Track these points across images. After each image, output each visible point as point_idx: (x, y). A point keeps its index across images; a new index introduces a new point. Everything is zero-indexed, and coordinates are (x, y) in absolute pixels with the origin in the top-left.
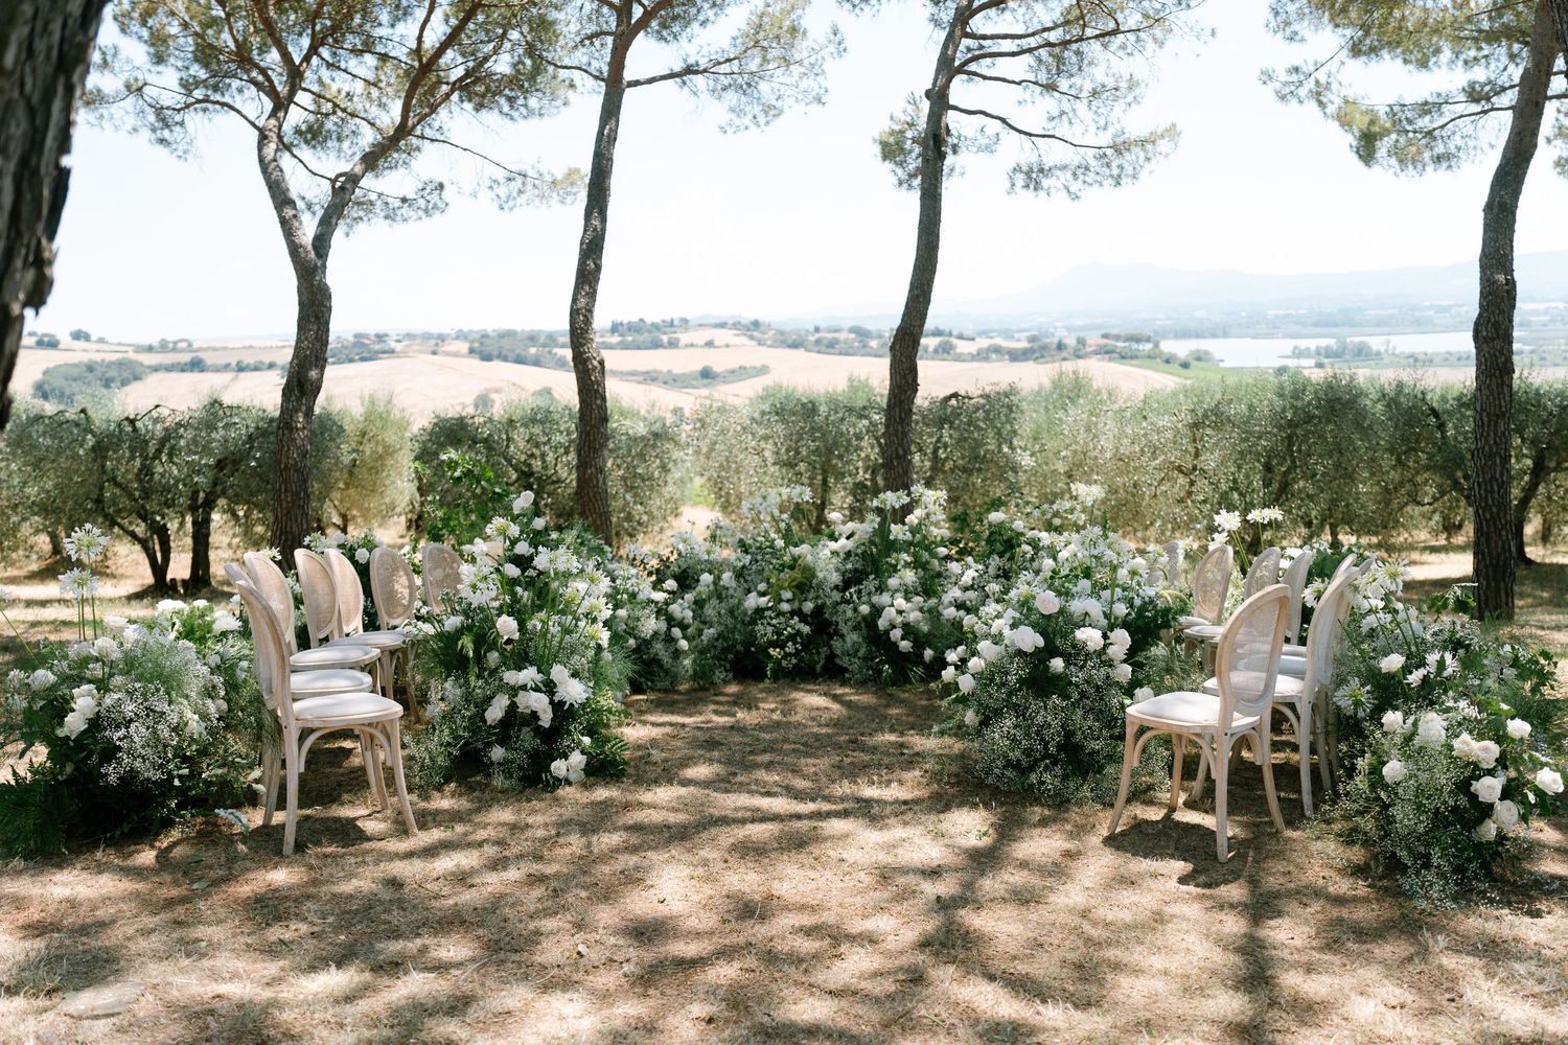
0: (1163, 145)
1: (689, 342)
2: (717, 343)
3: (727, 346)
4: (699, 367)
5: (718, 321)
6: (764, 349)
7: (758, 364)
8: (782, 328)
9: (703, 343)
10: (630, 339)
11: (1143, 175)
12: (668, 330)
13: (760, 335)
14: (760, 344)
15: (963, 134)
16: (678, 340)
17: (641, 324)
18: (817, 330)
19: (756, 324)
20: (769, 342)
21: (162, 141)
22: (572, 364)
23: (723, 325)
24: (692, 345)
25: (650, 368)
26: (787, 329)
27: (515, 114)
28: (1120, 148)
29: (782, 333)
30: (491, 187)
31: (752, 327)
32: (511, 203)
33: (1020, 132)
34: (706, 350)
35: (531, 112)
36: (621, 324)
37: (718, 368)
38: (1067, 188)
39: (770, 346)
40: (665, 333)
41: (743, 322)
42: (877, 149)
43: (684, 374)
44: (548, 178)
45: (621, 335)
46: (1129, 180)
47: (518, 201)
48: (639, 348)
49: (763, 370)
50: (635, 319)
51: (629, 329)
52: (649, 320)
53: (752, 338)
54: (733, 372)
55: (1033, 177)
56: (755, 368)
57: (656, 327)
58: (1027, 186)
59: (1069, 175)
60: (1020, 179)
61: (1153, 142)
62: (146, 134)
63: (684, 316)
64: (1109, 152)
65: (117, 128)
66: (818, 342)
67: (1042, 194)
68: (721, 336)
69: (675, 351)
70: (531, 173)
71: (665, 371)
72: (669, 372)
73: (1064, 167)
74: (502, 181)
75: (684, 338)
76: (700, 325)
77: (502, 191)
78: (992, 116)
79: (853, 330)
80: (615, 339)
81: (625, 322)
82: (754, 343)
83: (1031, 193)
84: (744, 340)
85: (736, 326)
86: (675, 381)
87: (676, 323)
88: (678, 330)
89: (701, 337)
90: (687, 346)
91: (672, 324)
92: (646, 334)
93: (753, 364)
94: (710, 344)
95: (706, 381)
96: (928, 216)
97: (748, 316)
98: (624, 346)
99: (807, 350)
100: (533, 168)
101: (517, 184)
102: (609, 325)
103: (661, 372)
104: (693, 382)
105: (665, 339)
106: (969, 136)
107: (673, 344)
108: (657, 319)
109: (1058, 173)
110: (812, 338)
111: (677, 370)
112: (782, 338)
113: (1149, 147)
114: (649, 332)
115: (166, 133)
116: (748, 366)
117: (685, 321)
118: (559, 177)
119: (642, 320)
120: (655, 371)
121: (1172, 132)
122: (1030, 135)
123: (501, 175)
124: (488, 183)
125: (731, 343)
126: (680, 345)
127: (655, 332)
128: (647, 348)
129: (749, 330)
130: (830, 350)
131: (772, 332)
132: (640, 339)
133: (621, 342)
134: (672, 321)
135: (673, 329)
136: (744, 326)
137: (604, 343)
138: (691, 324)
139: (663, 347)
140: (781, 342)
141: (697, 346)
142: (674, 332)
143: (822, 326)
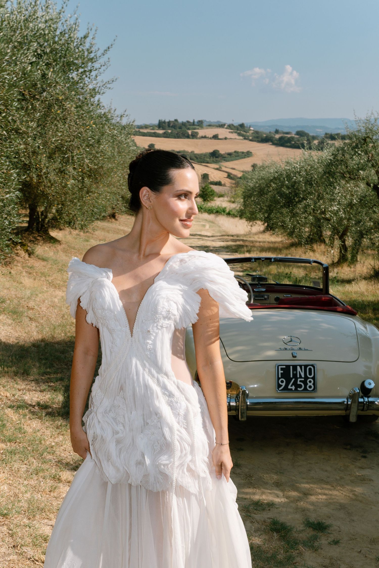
1: (203, 136)
2: (220, 137)
3: (226, 138)
4: (211, 151)
5: (220, 123)
7: (245, 151)
8: (258, 129)
9: (211, 136)
10: (170, 131)
12: (191, 127)
13: (245, 133)
14: (245, 139)
16: (197, 133)
17: (176, 123)
18: (277, 132)
19: (242, 126)
20: (251, 138)
23: (222, 126)
24: (205, 137)
25: (182, 149)
26: (260, 130)
29: (257, 132)
31: (240, 128)
34: (214, 140)
36: (164, 122)
37: (222, 152)
39: (251, 140)
40: (189, 129)
41: (235, 125)
43: (201, 154)
45: (163, 129)
48: (175, 138)
49: (248, 154)
50: (172, 119)
51: (169, 126)
52: (180, 121)
53: (239, 134)
54: (230, 154)
56: (243, 153)
57: (183, 124)
63: (200, 119)
66: (281, 139)
68: (223, 133)
69: (195, 140)
71: (190, 152)
72: (192, 152)
75: (201, 132)
76: (210, 125)
79: (298, 133)
80: (161, 132)
81: (167, 120)
82: (241, 138)
84: (235, 136)
85: (230, 127)
86: (197, 158)
87: (196, 123)
88: (197, 127)
89: (210, 132)
91: (193, 124)
92: (178, 130)
93: (242, 151)
94: (215, 137)
95: (215, 159)
98: (166, 135)
99: (274, 144)
102: (157, 122)
103: (188, 152)
104: (208, 160)
105: (190, 132)
107: (194, 136)
108: (185, 121)
110: (277, 136)
111: (197, 151)
112: (257, 135)
114: (180, 128)
116: (240, 151)
117: (200, 124)
119: (176, 120)
120: (184, 151)
125: (228, 137)
126: (198, 136)
127: (184, 128)
128: (179, 137)
129: (238, 130)
130: (289, 144)
131: (252, 132)
132: (175, 132)
133: (165, 133)
134: (194, 122)
135: (194, 127)
136: (235, 127)
137: (154, 133)
138: (205, 124)
139: (188, 137)
140: (257, 137)
141: (208, 138)
142: (195, 129)
143: (280, 129)
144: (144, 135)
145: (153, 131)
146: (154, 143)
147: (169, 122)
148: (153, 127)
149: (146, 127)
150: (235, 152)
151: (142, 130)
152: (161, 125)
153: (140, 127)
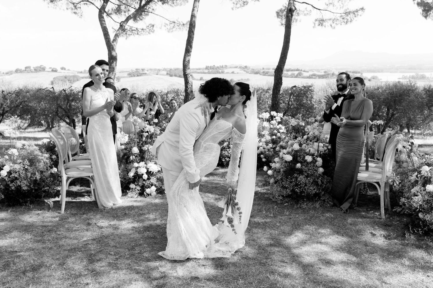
0: (360, 12)
2: (235, 73)
3: (238, 73)
5: (235, 66)
6: (248, 74)
8: (254, 68)
9: (231, 72)
10: (211, 71)
11: (354, 21)
13: (247, 70)
14: (247, 73)
15: (300, 10)
16: (224, 71)
17: (214, 67)
18: (263, 69)
19: (246, 67)
20: (250, 72)
21: (75, 13)
22: (183, 76)
23: (236, 67)
24: (228, 73)
27: (173, 5)
28: (347, 13)
29: (253, 70)
30: (165, 26)
32: (171, 30)
33: (317, 9)
34: (232, 74)
35: (177, 5)
36: (208, 67)
37: (235, 79)
38: (331, 25)
39: (250, 73)
40: (220, 69)
41: (242, 66)
42: (275, 15)
44: (182, 24)
45: (208, 70)
46: (349, 23)
47: (173, 30)
48: (213, 73)
49: (248, 80)
50: (212, 65)
51: (211, 68)
52: (216, 66)
53: (245, 71)
55: (321, 22)
56: (245, 79)
57: (218, 67)
58: (319, 25)
59: (331, 21)
60: (317, 23)
61: (357, 12)
62: (70, 10)
64: (343, 15)
65: (60, 9)
66: (263, 72)
67: (324, 27)
68: (236, 70)
69: (223, 75)
70: (176, 22)
73: (330, 19)
74: (168, 24)
75: (226, 71)
76: (230, 67)
77: (168, 27)
78: (308, 4)
79: (274, 69)
80: (207, 71)
81: (210, 66)
82: (245, 72)
83: (320, 27)
84: (242, 71)
85: (240, 67)
87: (224, 66)
88: (224, 68)
89: (230, 70)
90: (227, 73)
91: (223, 67)
92: (215, 70)
93: (245, 78)
94: (233, 73)
96: (287, 33)
97: (244, 65)
98: (209, 73)
99: (260, 75)
100: (177, 20)
101: (172, 25)
102: (205, 67)
105: (220, 71)
106: (302, 11)
108: (218, 65)
109: (328, 21)
110: (262, 71)
112: (253, 71)
113: (356, 13)
114: (216, 69)
115: (76, 11)
116: (243, 79)
117: (226, 66)
118: (185, 23)
121: (362, 9)
122: (320, 10)
123: (168, 22)
124: (164, 24)
126: (225, 73)
127: (218, 69)
128: (215, 73)
129: (244, 69)
130: (267, 75)
131: (250, 69)
132: (214, 71)
133: (208, 72)
134: (223, 66)
135: (223, 68)
136: (242, 67)
137: (203, 72)
138: (228, 67)
139: (220, 73)
140: (253, 72)
141: (229, 73)
142: (223, 69)
143: (265, 68)
144: (198, 73)
145: (203, 71)
146: (202, 77)
147: (211, 67)
148: (203, 69)
149: (200, 69)
150: (241, 79)
151: (197, 71)
152: (207, 68)
153: (197, 69)
